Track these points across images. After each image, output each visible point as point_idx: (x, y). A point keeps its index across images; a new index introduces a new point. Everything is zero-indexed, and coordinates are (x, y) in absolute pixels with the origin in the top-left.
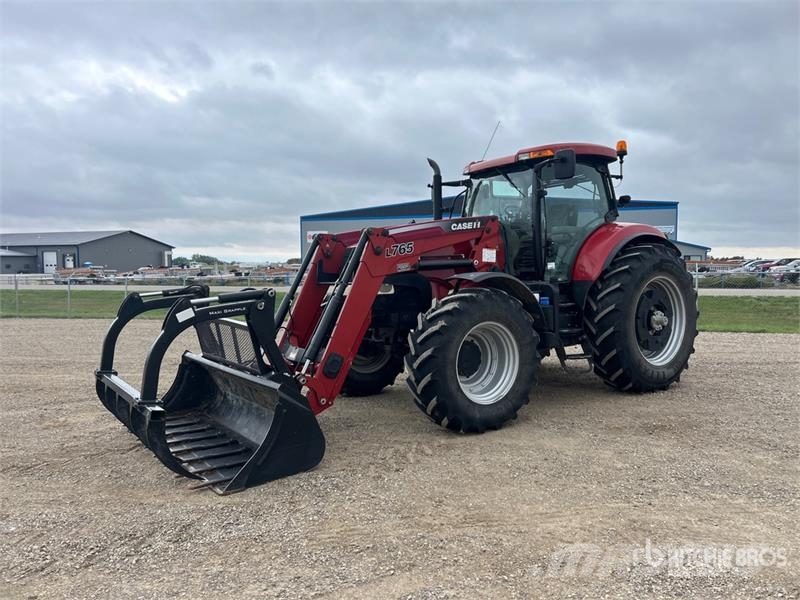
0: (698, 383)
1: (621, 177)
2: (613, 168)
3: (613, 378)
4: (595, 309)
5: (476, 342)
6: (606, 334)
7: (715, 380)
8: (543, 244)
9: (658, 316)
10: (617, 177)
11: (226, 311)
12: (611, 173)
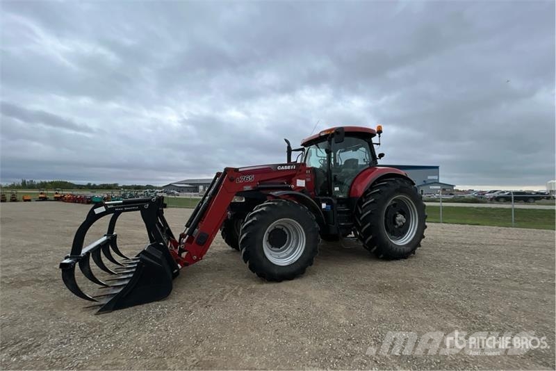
0: (428, 255)
1: (379, 144)
2: (375, 140)
3: (372, 251)
4: (361, 212)
5: (284, 229)
6: (367, 226)
7: (440, 253)
8: (333, 179)
9: (400, 217)
10: (377, 144)
11: (126, 209)
12: (373, 142)
